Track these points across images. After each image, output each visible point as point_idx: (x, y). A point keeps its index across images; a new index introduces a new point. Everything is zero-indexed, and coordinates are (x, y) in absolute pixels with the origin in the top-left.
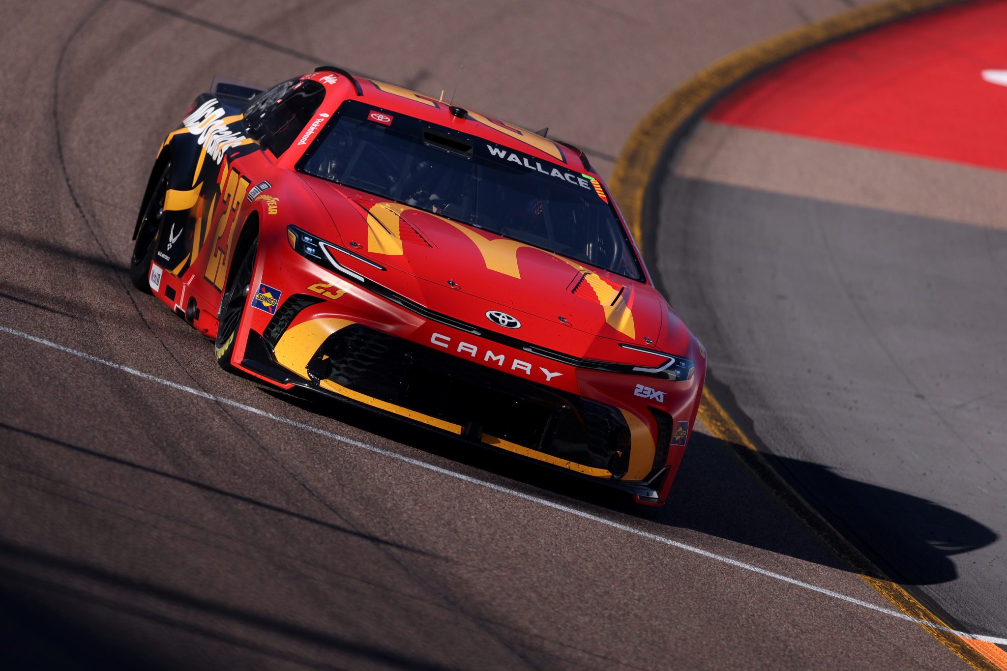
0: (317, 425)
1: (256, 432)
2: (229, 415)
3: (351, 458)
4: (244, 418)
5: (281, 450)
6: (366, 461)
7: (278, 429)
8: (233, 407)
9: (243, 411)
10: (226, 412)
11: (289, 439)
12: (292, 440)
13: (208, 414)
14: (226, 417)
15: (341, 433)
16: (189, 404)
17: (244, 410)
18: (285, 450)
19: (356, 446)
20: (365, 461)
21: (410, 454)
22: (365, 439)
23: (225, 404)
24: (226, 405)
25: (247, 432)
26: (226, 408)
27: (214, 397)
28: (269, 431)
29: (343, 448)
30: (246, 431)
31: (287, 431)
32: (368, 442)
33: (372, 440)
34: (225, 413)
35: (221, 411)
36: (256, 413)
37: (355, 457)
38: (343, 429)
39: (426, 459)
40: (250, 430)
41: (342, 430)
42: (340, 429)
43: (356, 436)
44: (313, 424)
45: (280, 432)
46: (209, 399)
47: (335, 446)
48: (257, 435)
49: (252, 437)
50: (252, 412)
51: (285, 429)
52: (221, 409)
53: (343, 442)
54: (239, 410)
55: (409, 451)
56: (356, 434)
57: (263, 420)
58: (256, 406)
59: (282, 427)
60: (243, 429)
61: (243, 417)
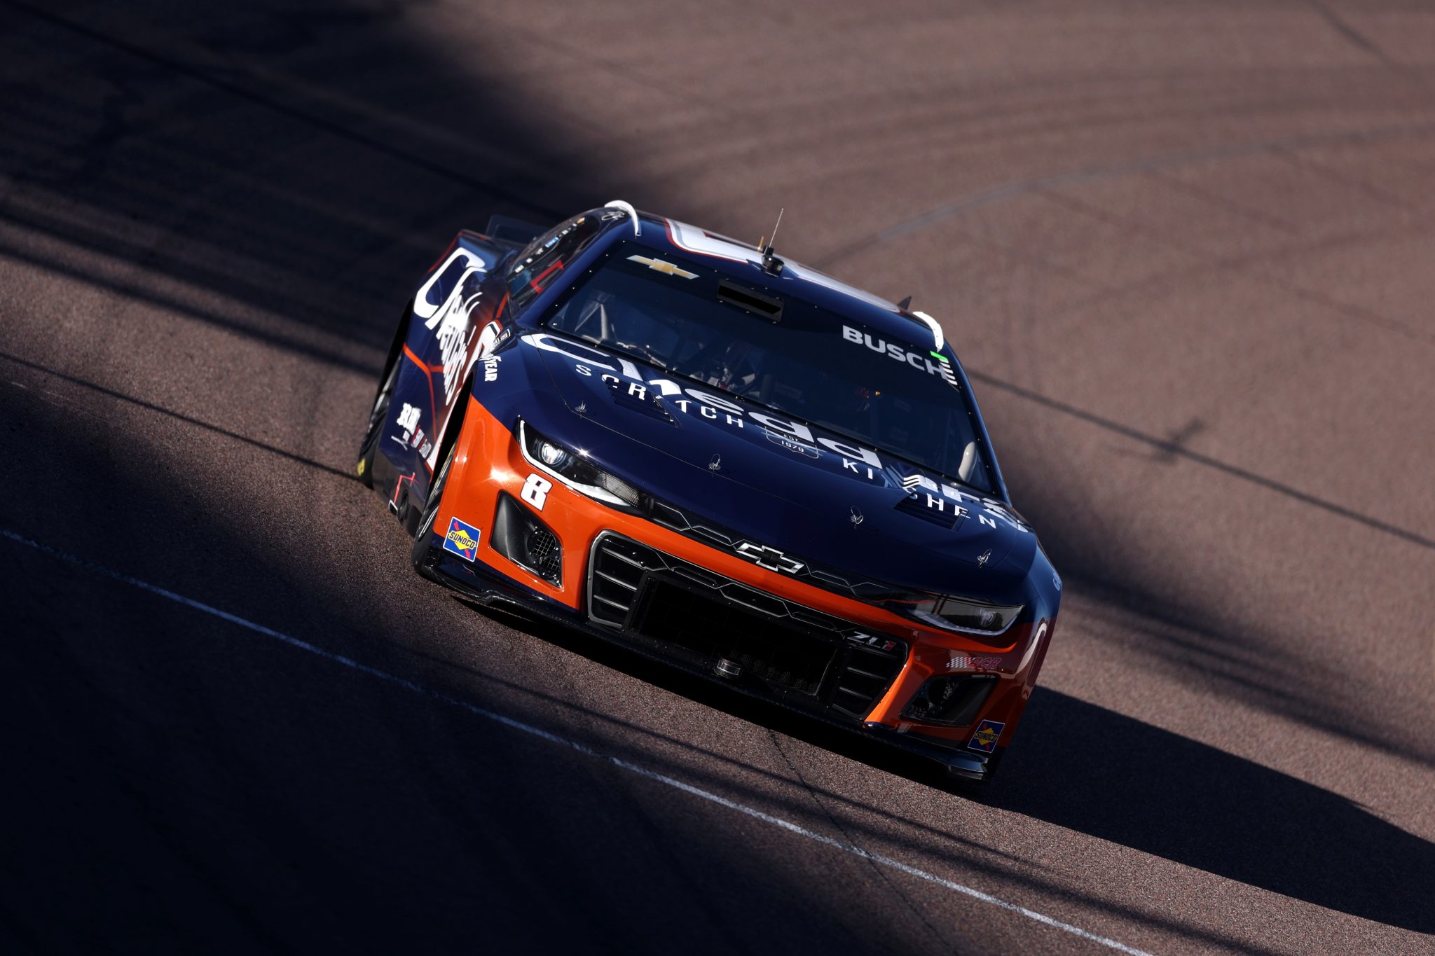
0: (1009, 897)
1: (922, 903)
2: (886, 880)
3: (1053, 945)
4: (906, 884)
5: (954, 930)
6: (1073, 950)
7: (953, 901)
8: (891, 869)
9: (905, 875)
10: (882, 875)
11: (967, 915)
12: (972, 917)
13: (857, 876)
14: (881, 881)
15: (1041, 911)
16: (831, 861)
17: (908, 873)
18: (961, 929)
19: (1061, 930)
20: (1071, 951)
21: (1136, 944)
22: (1073, 920)
23: (881, 863)
24: (883, 865)
25: (910, 903)
26: (883, 869)
27: (867, 853)
28: (940, 902)
29: (1043, 932)
30: (907, 902)
31: (966, 905)
32: (1078, 924)
33: (1085, 922)
34: (880, 876)
35: (875, 873)
36: (923, 878)
37: (1058, 944)
38: (1045, 905)
39: (1159, 951)
40: (913, 902)
41: (1043, 906)
42: (1040, 905)
43: (1062, 915)
44: (1003, 896)
45: (956, 905)
46: (860, 856)
47: (1031, 928)
48: (923, 908)
49: (915, 910)
50: (918, 877)
51: (962, 902)
52: (875, 871)
53: (1043, 923)
54: (900, 872)
55: (1136, 940)
56: (1063, 913)
57: (933, 888)
58: (925, 868)
59: (959, 899)
60: (904, 899)
61: (905, 882)
